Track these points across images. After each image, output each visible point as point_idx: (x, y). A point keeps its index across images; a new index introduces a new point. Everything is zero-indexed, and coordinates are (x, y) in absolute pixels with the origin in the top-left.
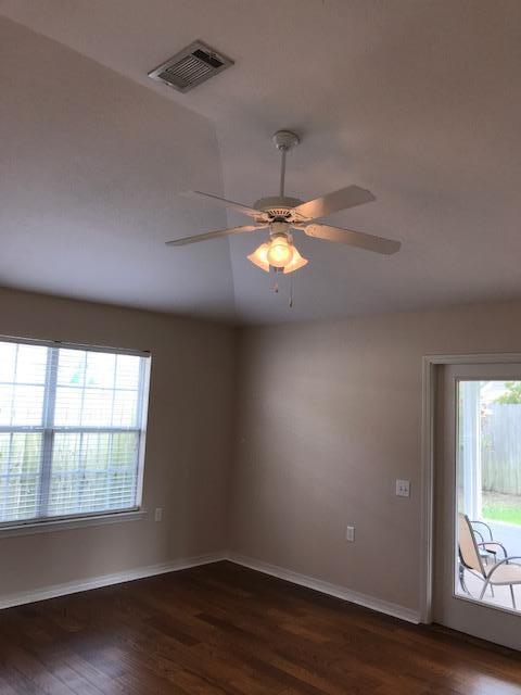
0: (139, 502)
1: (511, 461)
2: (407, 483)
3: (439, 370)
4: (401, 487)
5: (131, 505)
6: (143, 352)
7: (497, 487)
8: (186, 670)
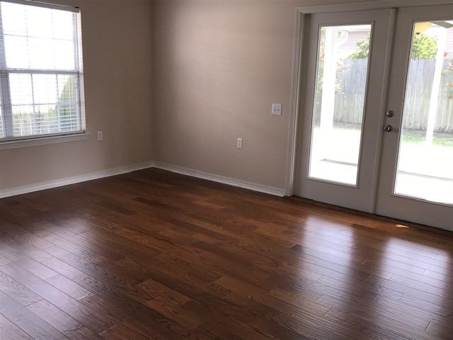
0: (84, 127)
1: (356, 101)
2: (280, 105)
3: (307, 18)
4: (275, 108)
5: (78, 129)
6: (75, 8)
7: (344, 120)
8: (127, 227)
